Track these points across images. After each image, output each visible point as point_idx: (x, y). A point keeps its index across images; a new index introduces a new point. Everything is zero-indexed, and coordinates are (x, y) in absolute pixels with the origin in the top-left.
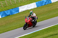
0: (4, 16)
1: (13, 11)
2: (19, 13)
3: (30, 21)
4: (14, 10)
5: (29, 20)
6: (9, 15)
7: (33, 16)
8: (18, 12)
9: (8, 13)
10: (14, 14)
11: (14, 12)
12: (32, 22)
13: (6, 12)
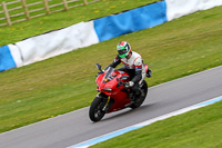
0: (108, 37)
1: (144, 17)
2: (166, 22)
3: (117, 85)
4: (146, 13)
5: (114, 82)
6: (129, 32)
7: (131, 63)
8: (161, 21)
9: (123, 23)
10: (148, 29)
11: (149, 22)
12: (124, 90)
13: (116, 19)
